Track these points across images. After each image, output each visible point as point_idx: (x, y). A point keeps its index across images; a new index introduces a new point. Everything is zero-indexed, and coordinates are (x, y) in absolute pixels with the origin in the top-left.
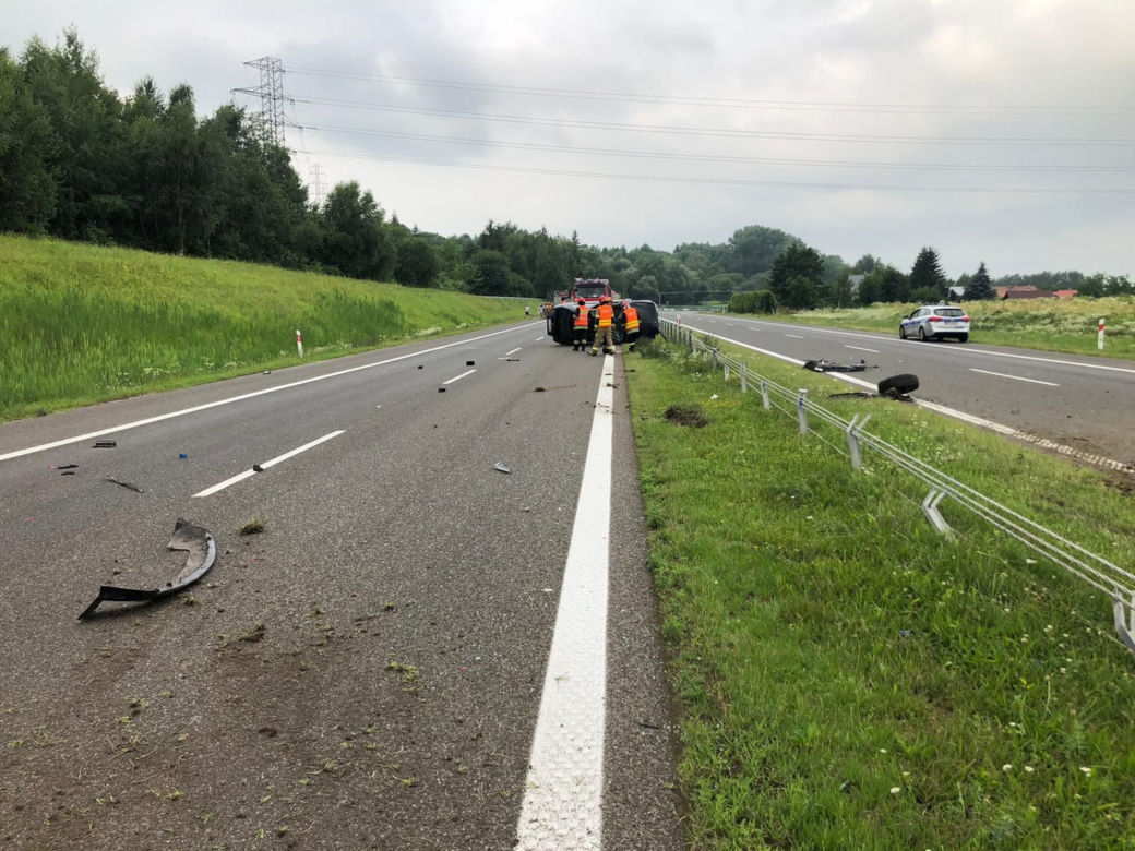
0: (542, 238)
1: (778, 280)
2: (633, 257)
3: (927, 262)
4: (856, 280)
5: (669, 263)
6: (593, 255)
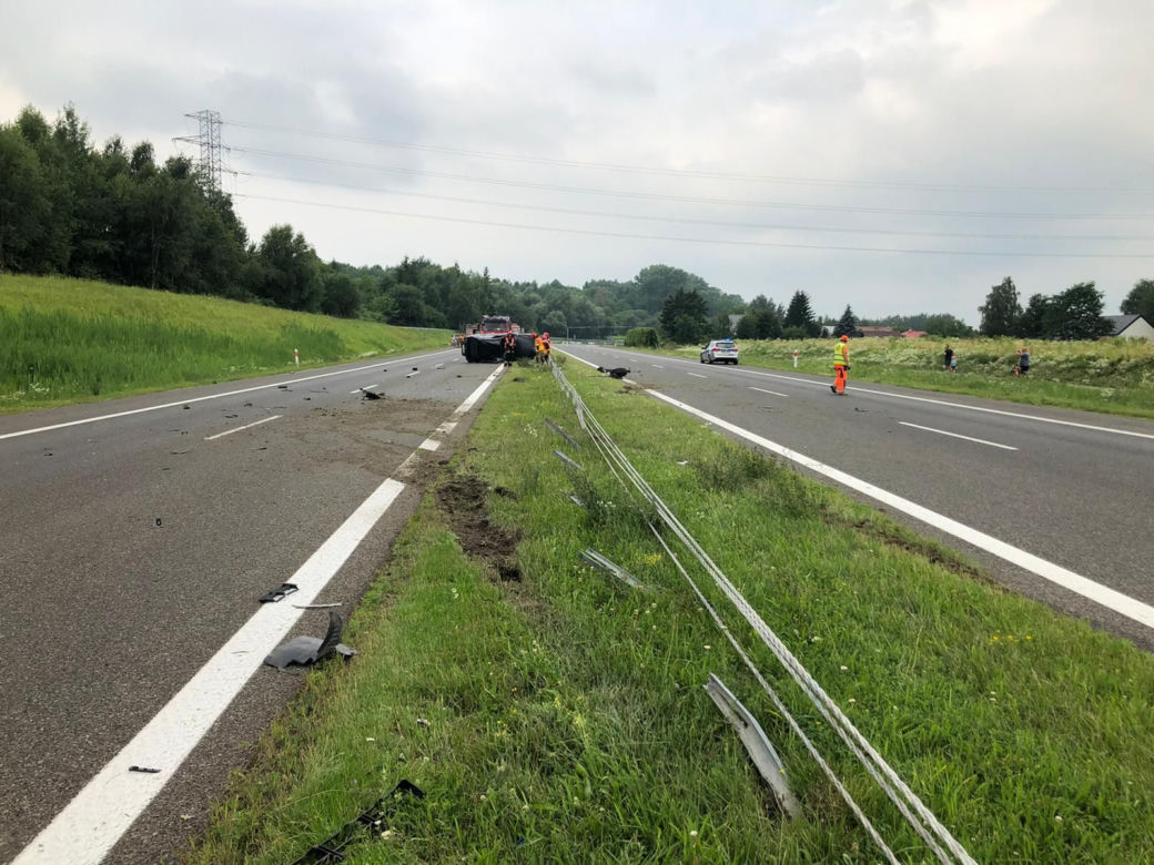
0: (455, 271)
1: (668, 318)
2: (543, 291)
3: (800, 302)
4: (735, 319)
5: (576, 299)
6: (503, 289)
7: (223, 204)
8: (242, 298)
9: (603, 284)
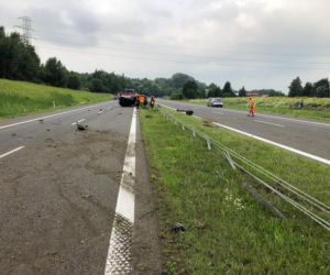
0: (113, 75)
1: (184, 90)
2: (142, 81)
3: (228, 85)
7: (31, 49)
8: (38, 83)
9: (161, 79)
